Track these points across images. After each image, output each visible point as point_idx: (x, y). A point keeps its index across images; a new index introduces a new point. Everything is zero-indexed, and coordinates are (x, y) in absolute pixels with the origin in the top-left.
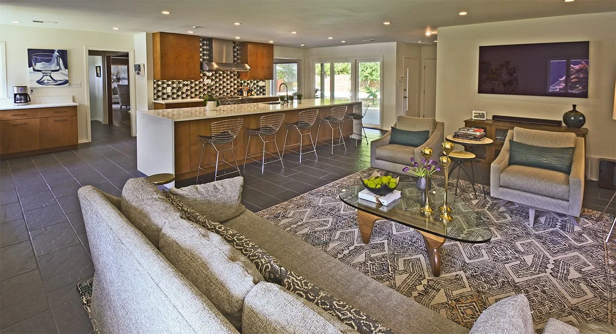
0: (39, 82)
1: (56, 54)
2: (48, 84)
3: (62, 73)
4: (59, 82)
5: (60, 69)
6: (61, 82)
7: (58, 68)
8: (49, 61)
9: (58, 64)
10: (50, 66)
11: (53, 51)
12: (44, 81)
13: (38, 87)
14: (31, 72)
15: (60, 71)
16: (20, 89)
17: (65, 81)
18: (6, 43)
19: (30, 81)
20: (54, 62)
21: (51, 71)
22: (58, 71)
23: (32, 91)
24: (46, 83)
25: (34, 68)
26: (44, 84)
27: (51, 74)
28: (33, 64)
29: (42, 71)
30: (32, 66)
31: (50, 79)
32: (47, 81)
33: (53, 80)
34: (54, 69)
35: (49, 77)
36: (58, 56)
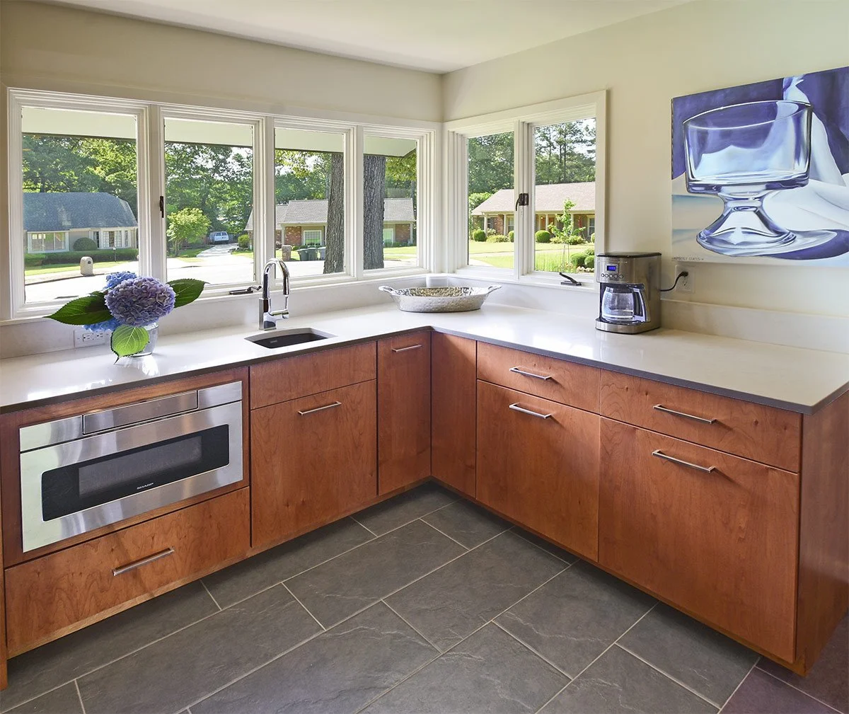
1: (795, 95)
2: (746, 250)
3: (820, 195)
4: (800, 244)
5: (812, 172)
7: (800, 168)
8: (755, 139)
9: (803, 149)
10: (758, 163)
12: (732, 234)
13: (701, 261)
14: (676, 198)
15: (811, 182)
16: (608, 267)
17: (835, 234)
18: (609, 93)
19: (670, 233)
20: (781, 142)
21: (767, 186)
22: (803, 182)
23: (684, 274)
24: (737, 244)
25: (693, 177)
26: (731, 246)
27: (765, 200)
28: (690, 160)
29: (723, 188)
30: (684, 169)
31: (757, 224)
32: (744, 232)
33: (769, 232)
34: (782, 177)
35: (756, 216)
36: (802, 106)
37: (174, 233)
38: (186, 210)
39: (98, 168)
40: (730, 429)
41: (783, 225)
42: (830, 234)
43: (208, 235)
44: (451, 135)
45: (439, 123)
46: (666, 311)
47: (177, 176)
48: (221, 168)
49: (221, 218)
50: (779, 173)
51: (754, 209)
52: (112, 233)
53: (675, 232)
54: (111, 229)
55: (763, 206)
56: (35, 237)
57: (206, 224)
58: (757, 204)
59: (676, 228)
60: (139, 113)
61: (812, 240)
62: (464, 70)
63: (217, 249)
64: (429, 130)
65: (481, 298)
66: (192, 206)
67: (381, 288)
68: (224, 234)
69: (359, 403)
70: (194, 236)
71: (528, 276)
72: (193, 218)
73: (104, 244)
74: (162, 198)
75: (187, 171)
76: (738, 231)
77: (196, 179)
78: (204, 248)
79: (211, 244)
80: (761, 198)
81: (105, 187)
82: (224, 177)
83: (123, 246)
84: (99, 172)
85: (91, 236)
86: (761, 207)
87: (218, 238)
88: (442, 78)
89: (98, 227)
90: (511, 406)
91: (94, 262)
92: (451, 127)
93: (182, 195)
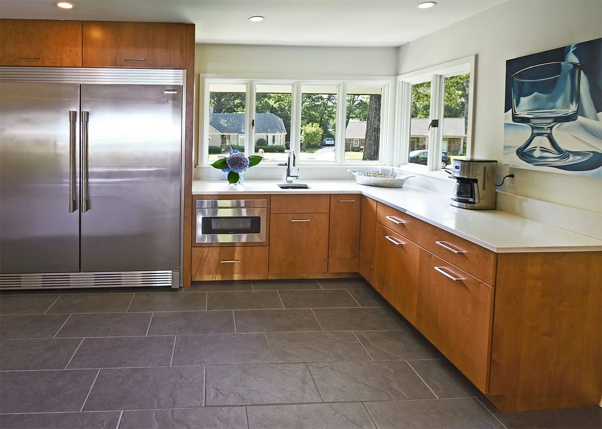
0: (524, 153)
1: (572, 58)
2: (542, 161)
3: (585, 128)
4: (572, 160)
5: (580, 111)
6: (578, 159)
7: (573, 108)
8: (549, 88)
9: (575, 96)
10: (550, 105)
11: (561, 53)
12: (535, 151)
13: (518, 167)
14: (507, 125)
15: (580, 118)
16: (456, 166)
17: (592, 154)
18: (477, 57)
19: (503, 147)
20: (563, 90)
21: (554, 120)
22: (574, 118)
23: (512, 176)
24: (537, 158)
25: (515, 112)
26: (534, 159)
27: (554, 129)
28: (514, 101)
29: (531, 120)
30: (511, 107)
31: (548, 145)
32: (541, 150)
33: (555, 151)
34: (562, 114)
35: (547, 139)
36: (575, 65)
37: (303, 138)
38: (310, 124)
39: (271, 100)
40: (467, 258)
41: (563, 147)
42: (588, 154)
43: (322, 140)
44: (401, 84)
45: (394, 77)
46: (500, 200)
47: (308, 103)
48: (332, 98)
49: (330, 130)
50: (561, 112)
51: (547, 135)
52: (274, 137)
53: (505, 147)
54: (274, 134)
55: (553, 133)
56: (241, 137)
57: (321, 133)
58: (549, 132)
59: (506, 145)
60: (247, 84)
61: (579, 158)
62: (408, 43)
63: (326, 149)
64: (389, 81)
65: (403, 181)
66: (316, 122)
67: (348, 170)
68: (331, 140)
69: (320, 223)
70: (314, 140)
71: (436, 172)
72: (314, 129)
73: (270, 143)
74: (253, 120)
75: (313, 100)
76: (538, 149)
77: (318, 105)
78: (320, 148)
79: (324, 145)
80: (551, 128)
81: (273, 110)
82: (333, 103)
83: (279, 145)
84: (271, 102)
85: (265, 138)
86: (551, 133)
87: (328, 142)
88: (398, 49)
89: (268, 132)
90: (387, 237)
91: (265, 152)
92: (401, 78)
93: (310, 115)
